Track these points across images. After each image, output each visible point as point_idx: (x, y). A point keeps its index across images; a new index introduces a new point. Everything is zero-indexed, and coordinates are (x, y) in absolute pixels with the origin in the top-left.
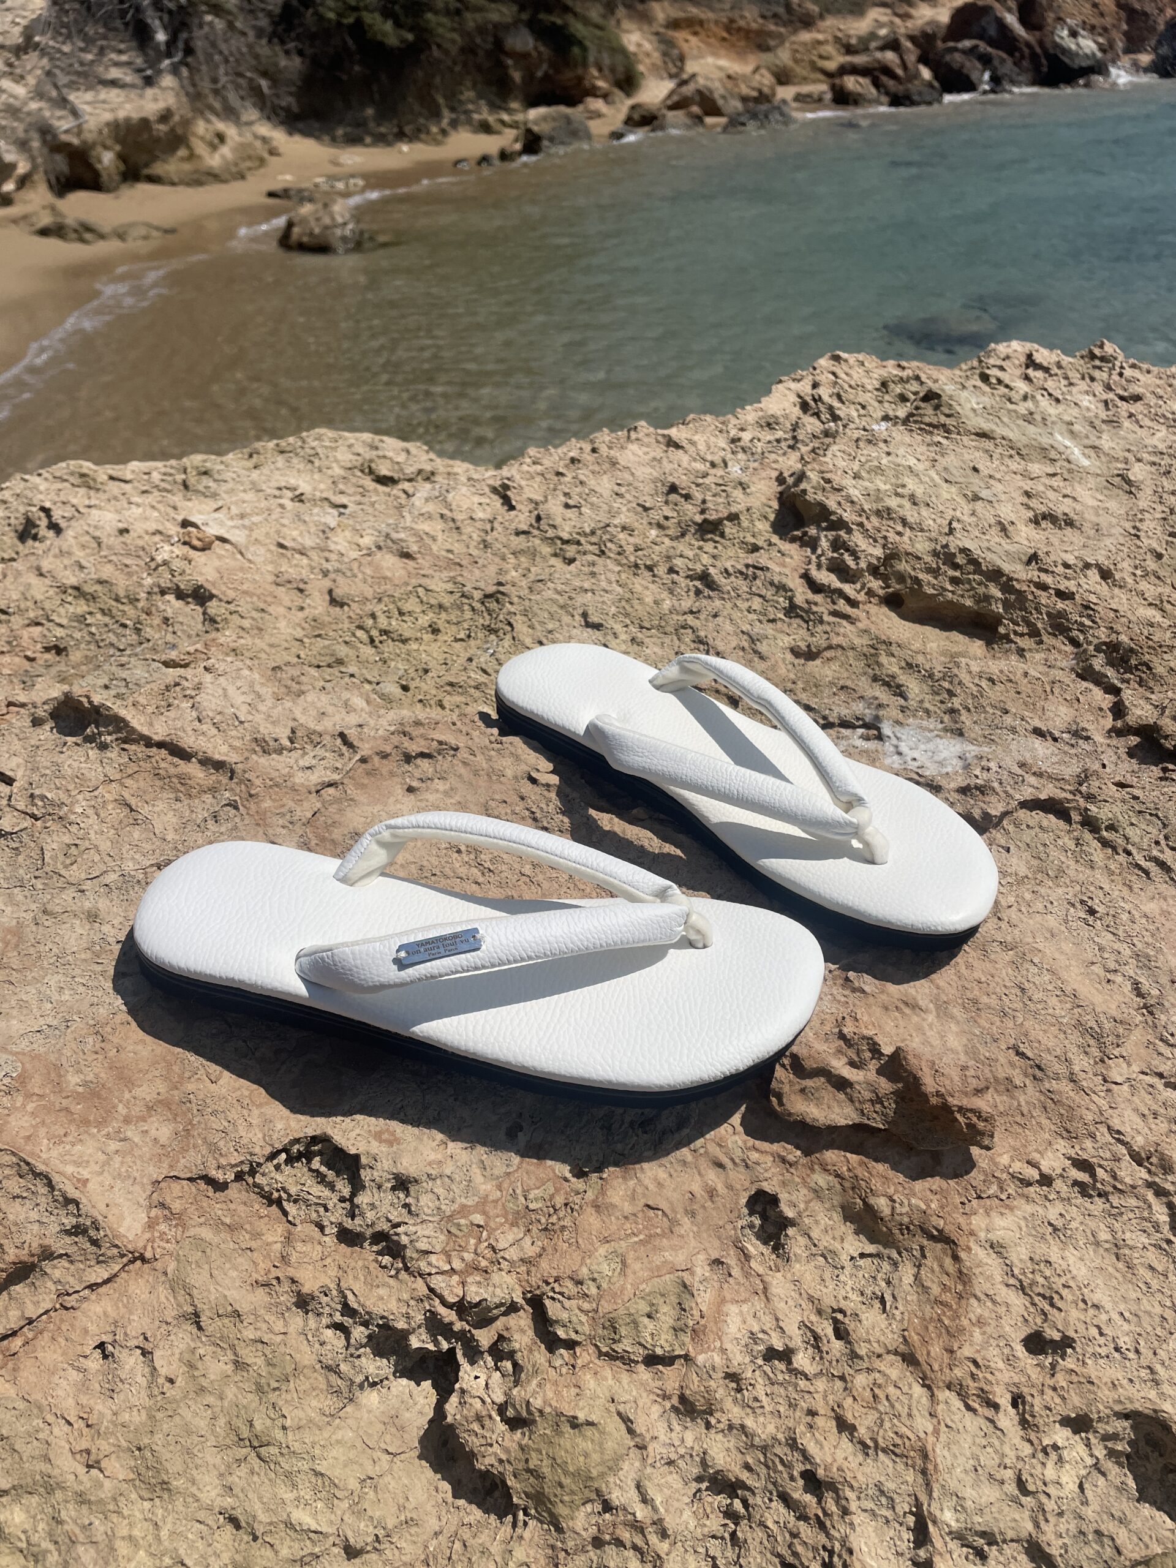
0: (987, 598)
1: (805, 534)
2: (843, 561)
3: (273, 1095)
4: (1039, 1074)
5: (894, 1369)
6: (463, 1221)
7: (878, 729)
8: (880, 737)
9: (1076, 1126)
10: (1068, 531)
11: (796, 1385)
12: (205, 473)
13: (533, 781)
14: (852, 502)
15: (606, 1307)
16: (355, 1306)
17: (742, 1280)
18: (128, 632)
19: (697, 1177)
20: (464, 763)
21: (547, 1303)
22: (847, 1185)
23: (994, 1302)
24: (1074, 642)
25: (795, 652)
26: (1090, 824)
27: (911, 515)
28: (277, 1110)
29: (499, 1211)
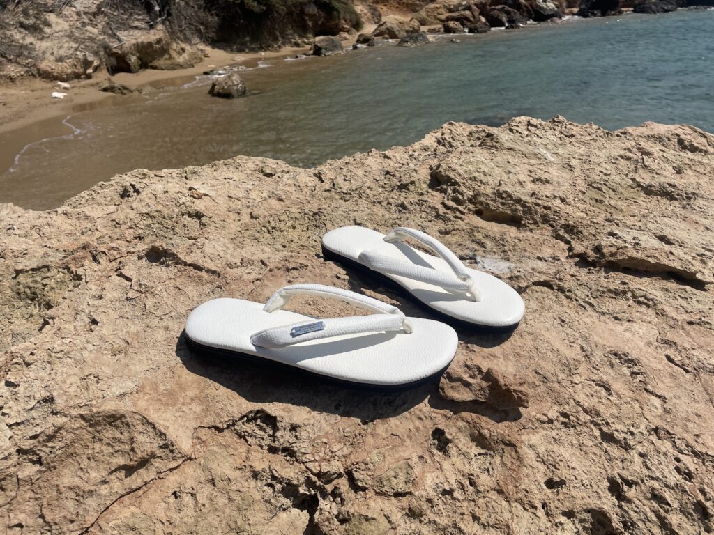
0: (516, 210)
1: (442, 188)
2: (458, 197)
3: (240, 395)
4: (545, 380)
5: (494, 496)
6: (319, 441)
7: (475, 259)
8: (476, 263)
9: (561, 400)
10: (547, 185)
11: (455, 504)
12: (195, 173)
13: (338, 278)
14: (460, 175)
15: (377, 473)
16: (277, 475)
17: (432, 464)
18: (169, 230)
19: (412, 423)
20: (311, 272)
21: (354, 472)
22: (472, 426)
23: (532, 468)
24: (552, 226)
25: (440, 232)
26: (561, 290)
27: (484, 179)
28: (242, 400)
29: (333, 437)
